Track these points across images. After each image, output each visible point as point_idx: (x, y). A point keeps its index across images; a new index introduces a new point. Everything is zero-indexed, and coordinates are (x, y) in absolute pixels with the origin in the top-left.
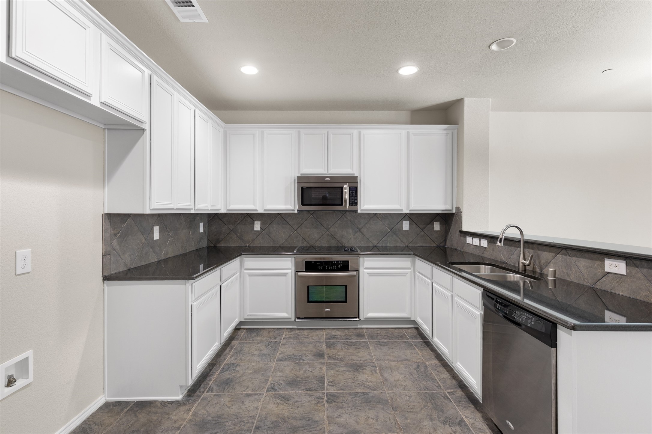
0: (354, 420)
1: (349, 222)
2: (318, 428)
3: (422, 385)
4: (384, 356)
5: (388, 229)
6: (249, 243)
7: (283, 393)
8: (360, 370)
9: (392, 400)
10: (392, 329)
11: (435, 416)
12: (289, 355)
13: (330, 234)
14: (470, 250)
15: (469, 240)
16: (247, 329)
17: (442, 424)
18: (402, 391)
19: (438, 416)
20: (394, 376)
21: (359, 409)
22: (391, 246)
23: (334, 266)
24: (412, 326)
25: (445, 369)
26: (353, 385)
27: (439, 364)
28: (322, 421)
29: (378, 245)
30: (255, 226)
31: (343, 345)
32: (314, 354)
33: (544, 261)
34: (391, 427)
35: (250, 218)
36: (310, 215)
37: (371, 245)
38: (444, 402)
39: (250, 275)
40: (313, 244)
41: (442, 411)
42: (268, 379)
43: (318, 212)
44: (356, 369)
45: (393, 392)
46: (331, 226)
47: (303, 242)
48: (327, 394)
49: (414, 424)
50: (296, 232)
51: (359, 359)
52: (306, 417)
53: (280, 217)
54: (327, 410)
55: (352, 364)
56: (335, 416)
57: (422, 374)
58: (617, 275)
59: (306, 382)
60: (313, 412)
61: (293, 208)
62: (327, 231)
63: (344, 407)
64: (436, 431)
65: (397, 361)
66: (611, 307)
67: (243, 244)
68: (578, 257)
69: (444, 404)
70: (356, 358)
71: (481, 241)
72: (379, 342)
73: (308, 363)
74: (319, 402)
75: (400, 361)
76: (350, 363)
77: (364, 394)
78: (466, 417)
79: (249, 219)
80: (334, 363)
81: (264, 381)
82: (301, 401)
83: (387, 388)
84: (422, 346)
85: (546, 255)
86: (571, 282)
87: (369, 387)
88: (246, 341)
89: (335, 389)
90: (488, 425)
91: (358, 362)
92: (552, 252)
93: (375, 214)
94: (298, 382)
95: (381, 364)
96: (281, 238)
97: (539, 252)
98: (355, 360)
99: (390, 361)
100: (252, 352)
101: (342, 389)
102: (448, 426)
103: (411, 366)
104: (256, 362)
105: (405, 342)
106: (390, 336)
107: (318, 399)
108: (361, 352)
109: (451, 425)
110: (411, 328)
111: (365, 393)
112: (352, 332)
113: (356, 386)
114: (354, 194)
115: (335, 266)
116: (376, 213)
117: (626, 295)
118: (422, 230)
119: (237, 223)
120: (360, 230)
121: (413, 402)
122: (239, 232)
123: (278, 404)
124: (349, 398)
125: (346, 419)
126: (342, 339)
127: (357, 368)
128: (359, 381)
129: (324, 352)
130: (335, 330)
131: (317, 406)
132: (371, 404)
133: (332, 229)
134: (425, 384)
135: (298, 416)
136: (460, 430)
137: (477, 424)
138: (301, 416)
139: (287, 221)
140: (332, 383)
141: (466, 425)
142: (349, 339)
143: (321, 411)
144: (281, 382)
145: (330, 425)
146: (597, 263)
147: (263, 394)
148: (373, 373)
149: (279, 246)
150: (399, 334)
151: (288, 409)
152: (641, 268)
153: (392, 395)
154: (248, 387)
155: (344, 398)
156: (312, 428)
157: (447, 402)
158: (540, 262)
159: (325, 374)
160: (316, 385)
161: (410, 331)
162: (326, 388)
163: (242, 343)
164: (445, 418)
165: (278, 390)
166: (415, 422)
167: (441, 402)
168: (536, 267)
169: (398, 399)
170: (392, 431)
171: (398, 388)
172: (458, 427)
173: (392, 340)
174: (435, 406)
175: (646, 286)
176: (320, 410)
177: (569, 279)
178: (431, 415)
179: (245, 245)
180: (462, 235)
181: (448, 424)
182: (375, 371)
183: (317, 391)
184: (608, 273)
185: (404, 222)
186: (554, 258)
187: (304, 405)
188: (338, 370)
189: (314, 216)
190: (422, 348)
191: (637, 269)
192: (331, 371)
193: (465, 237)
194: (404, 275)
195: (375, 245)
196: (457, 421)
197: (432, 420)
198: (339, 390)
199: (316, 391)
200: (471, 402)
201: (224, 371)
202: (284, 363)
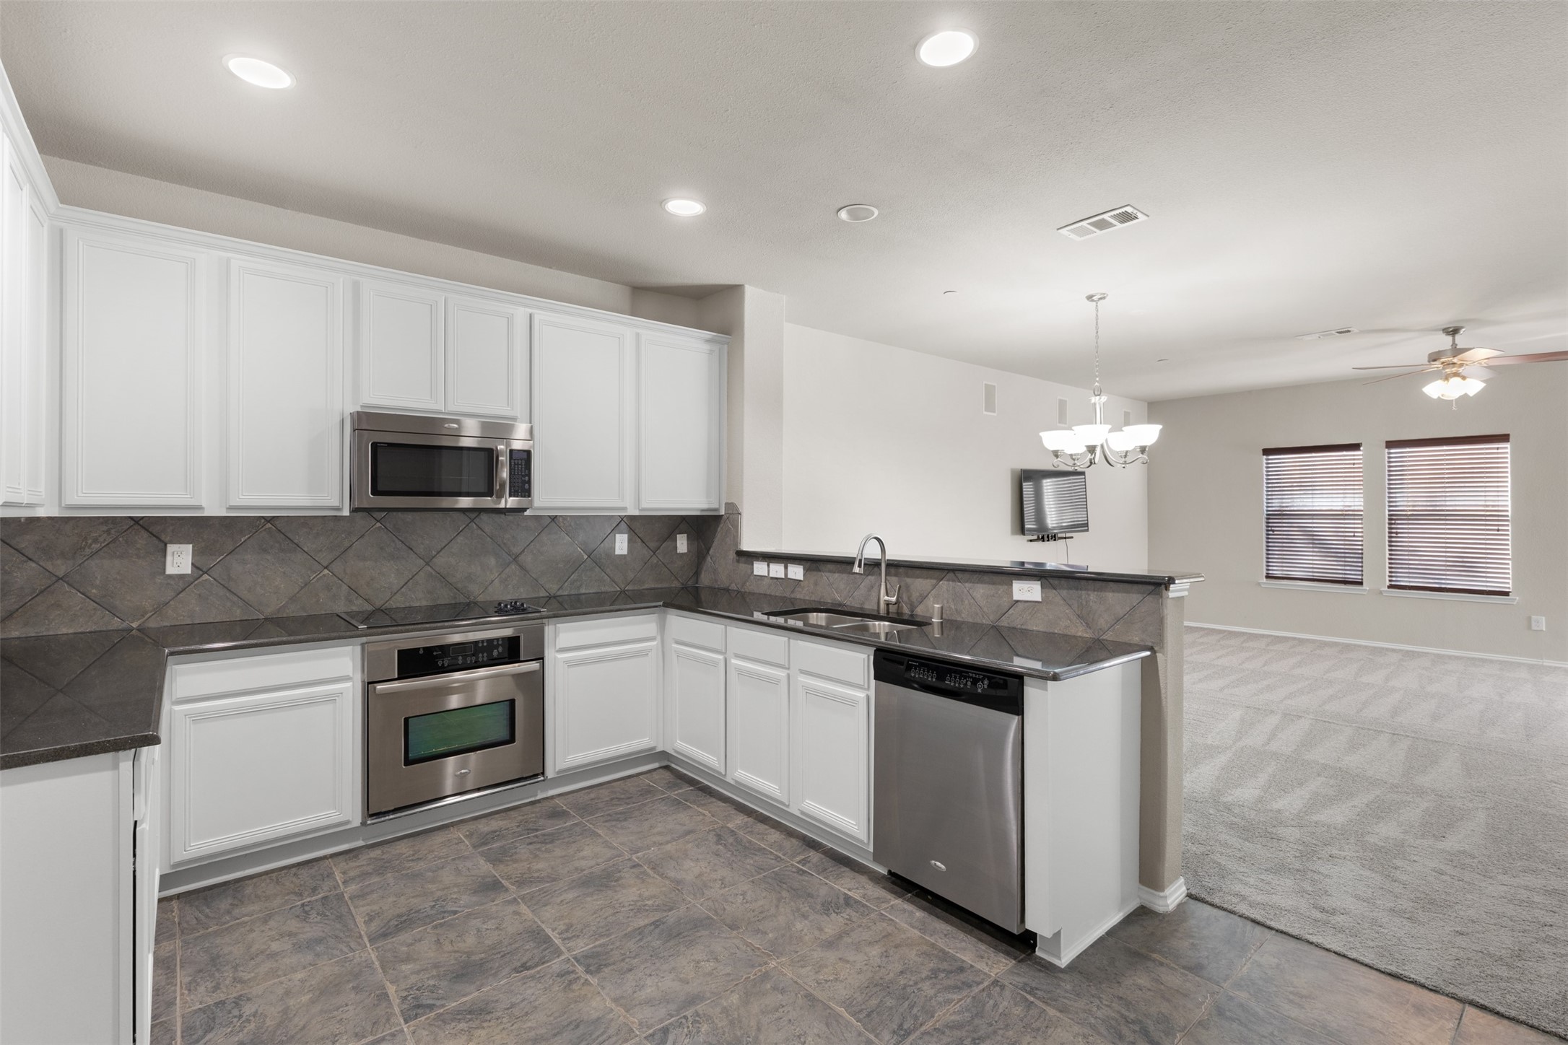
0: (674, 980)
1: (489, 539)
2: (611, 1031)
3: (748, 866)
4: (640, 839)
5: (584, 554)
6: (143, 616)
7: (458, 1003)
8: (613, 883)
9: (716, 913)
10: (619, 783)
11: (805, 909)
12: (399, 916)
13: (433, 573)
14: (763, 588)
15: (760, 568)
16: (179, 896)
17: (825, 916)
18: (723, 891)
19: (809, 906)
20: (690, 870)
21: (670, 956)
22: (590, 593)
23: (480, 655)
24: (656, 765)
25: (766, 825)
26: (621, 918)
27: (750, 820)
28: (609, 1013)
29: (560, 593)
30: (169, 559)
31: (531, 847)
32: (470, 890)
33: (918, 594)
34: (750, 960)
35: (145, 535)
36: (374, 522)
37: (543, 593)
38: (803, 880)
39: (197, 718)
40: (382, 602)
41: (810, 895)
42: (385, 991)
43: (400, 514)
44: (601, 886)
45: (709, 899)
46: (438, 553)
47: (350, 601)
48: (575, 958)
49: (783, 936)
50: (326, 571)
51: (592, 863)
52: (565, 1023)
53: (269, 528)
54: (603, 988)
55: (584, 878)
56: (630, 991)
57: (736, 848)
58: (1030, 603)
59: (502, 956)
60: (572, 1006)
61: (336, 503)
62: (427, 564)
63: (634, 965)
64: (822, 930)
65: (674, 840)
66: (1021, 651)
67: (116, 623)
68: (973, 583)
69: (804, 883)
70: (583, 864)
71: (789, 568)
72: (609, 815)
73: (469, 914)
74: (570, 983)
75: (679, 838)
76: (579, 879)
77: (656, 924)
78: (849, 890)
79: (142, 539)
80: (539, 890)
81: (376, 1002)
82: (524, 1000)
83: (692, 897)
84: (700, 798)
85: (920, 584)
86: (963, 623)
87: (654, 908)
88: (210, 930)
89: (585, 941)
90: (884, 888)
91: (594, 870)
92: (931, 578)
93: (553, 520)
94: (481, 965)
95: (646, 856)
96: (275, 593)
97: (909, 580)
98: (584, 868)
99: (661, 844)
100: (266, 950)
101: (601, 936)
102: (834, 915)
103: (707, 840)
104: (304, 968)
105: (663, 799)
106: (622, 796)
107: (562, 976)
108: (586, 848)
109: (837, 911)
110: (655, 770)
111: (657, 921)
112: (532, 813)
113: (628, 917)
114: (522, 470)
115: (483, 654)
116: (556, 516)
117: (1041, 630)
118: (654, 553)
119: (88, 551)
120: (515, 558)
121: (756, 901)
122: (98, 582)
123: (469, 1032)
124: (631, 945)
125: (657, 986)
126: (516, 835)
127: (604, 880)
128: (626, 904)
129: (495, 876)
130: (484, 820)
131: (573, 991)
132: (684, 937)
133: (441, 561)
134: (752, 862)
135: (543, 1031)
136: (854, 913)
137: (870, 893)
138: (549, 1027)
139: (296, 541)
140: (570, 933)
141: (857, 902)
142: (537, 830)
143: (589, 996)
144: (431, 982)
145: (631, 1011)
146: (1002, 588)
147: (403, 1031)
148: (643, 881)
149: (266, 619)
150: (640, 789)
151: (504, 1029)
152: (1060, 589)
153: (710, 903)
154: (336, 1036)
155: (621, 949)
156: (598, 1037)
157: (807, 878)
158: (909, 598)
159: (536, 920)
160: (535, 951)
161: (655, 776)
162: (562, 948)
163: (196, 939)
164: (823, 905)
165: (438, 1003)
166: (783, 932)
167: (799, 881)
168: (902, 606)
169: (727, 907)
170: (757, 965)
171: (711, 888)
172: (848, 910)
173: (634, 803)
174: (793, 892)
175: (1066, 613)
176: (586, 995)
177: (959, 619)
178: (798, 910)
179: (124, 625)
180: (743, 559)
181: (831, 911)
182: (645, 873)
183: (547, 962)
184: (1017, 601)
185: (618, 536)
186: (934, 587)
187: (537, 1003)
188: (562, 901)
189: (388, 525)
190: (703, 802)
191: (1054, 591)
192: (548, 907)
193: (749, 564)
194: (643, 654)
195: (552, 592)
196: (842, 901)
197: (805, 917)
198: (596, 939)
199: (543, 963)
200: (841, 864)
201: (200, 1033)
202: (400, 937)
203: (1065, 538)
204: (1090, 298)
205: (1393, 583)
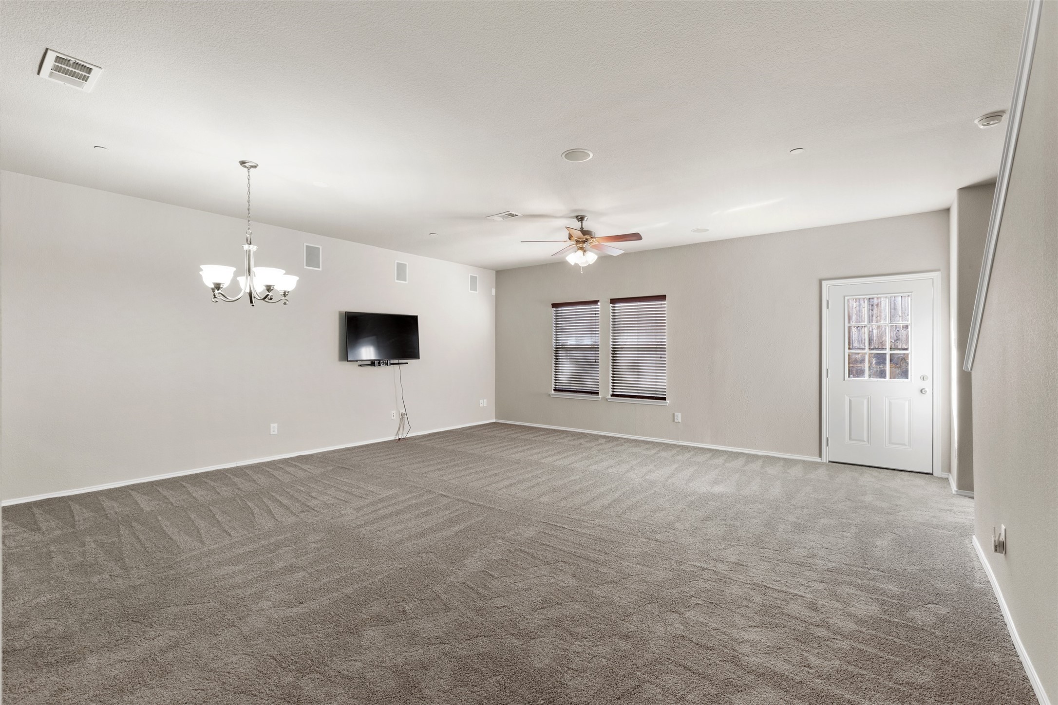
203: (399, 364)
204: (243, 163)
205: (615, 393)
